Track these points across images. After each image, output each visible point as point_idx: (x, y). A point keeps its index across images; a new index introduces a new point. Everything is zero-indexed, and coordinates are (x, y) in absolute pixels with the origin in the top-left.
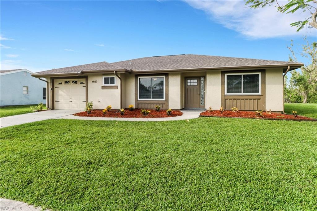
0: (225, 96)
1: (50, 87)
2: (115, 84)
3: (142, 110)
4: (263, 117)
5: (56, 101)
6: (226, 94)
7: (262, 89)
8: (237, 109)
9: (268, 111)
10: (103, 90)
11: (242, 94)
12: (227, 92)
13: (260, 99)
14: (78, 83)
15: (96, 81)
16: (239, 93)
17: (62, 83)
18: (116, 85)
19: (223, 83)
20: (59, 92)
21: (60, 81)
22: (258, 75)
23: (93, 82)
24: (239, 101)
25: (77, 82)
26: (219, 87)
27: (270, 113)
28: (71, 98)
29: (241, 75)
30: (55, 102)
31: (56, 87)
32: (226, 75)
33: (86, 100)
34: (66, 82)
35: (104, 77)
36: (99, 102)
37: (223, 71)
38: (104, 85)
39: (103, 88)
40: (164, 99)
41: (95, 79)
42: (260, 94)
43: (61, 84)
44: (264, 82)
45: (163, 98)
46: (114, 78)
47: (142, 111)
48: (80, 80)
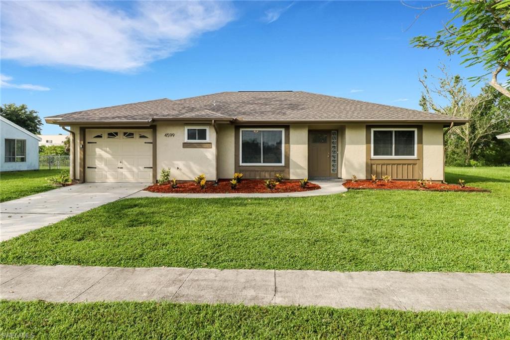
0: (371, 160)
1: (79, 141)
2: (208, 140)
3: (266, 181)
4: (426, 188)
5: (88, 167)
6: (372, 156)
7: (418, 150)
8: (390, 178)
9: (428, 181)
10: (185, 149)
11: (393, 157)
12: (374, 155)
13: (415, 164)
14: (134, 136)
15: (173, 135)
16: (388, 155)
17: (103, 136)
18: (209, 142)
19: (368, 142)
20: (95, 152)
21: (98, 132)
22: (414, 132)
23: (166, 135)
24: (389, 167)
25: (133, 134)
26: (364, 147)
27: (431, 183)
28: (121, 162)
29: (392, 131)
30: (87, 169)
31: (89, 143)
32: (372, 130)
33: (153, 165)
34: (111, 135)
35: (186, 129)
36: (178, 168)
37: (369, 126)
38: (186, 140)
39: (186, 145)
40: (283, 164)
41: (171, 130)
42: (415, 157)
43: (100, 137)
44: (420, 142)
45: (280, 162)
46: (205, 130)
47: (266, 183)
48: (139, 132)
